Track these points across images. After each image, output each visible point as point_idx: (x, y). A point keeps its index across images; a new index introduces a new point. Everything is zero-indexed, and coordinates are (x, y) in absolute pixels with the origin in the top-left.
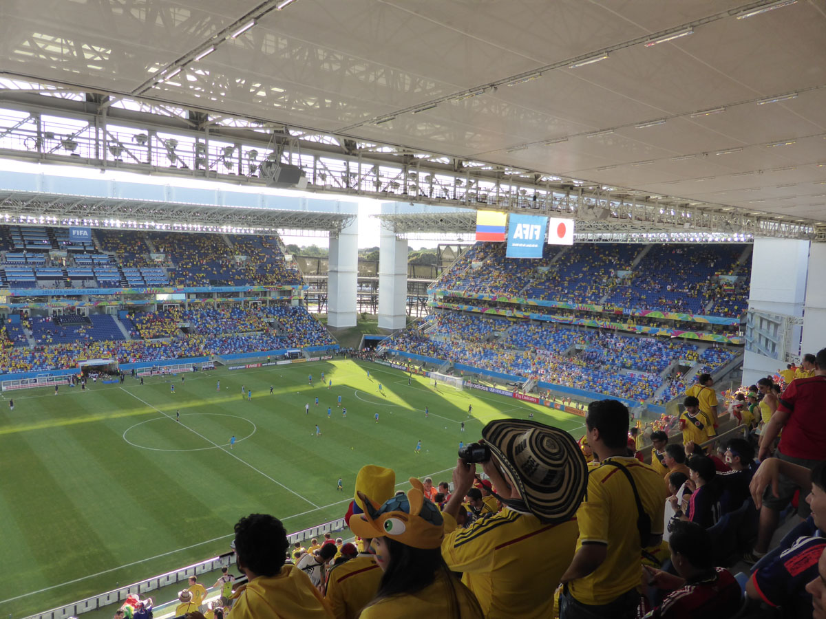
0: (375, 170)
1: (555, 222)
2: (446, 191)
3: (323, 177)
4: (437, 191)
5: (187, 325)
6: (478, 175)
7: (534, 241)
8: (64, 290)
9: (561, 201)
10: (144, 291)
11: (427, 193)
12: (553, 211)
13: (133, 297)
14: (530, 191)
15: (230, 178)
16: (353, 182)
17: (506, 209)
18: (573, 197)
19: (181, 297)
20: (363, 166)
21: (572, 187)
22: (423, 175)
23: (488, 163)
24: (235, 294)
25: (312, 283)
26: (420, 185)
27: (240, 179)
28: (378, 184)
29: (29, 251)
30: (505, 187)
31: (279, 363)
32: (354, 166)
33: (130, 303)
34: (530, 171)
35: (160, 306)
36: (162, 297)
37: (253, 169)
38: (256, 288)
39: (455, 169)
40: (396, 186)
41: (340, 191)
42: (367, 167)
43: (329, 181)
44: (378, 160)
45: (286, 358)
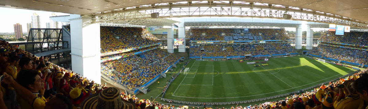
0: (307, 15)
1: (346, 27)
2: (323, 20)
3: (296, 17)
4: (321, 20)
5: (266, 48)
6: (330, 16)
7: (342, 31)
8: (243, 41)
9: (347, 22)
10: (257, 41)
11: (319, 20)
12: (345, 25)
13: (256, 42)
14: (341, 20)
15: (277, 18)
16: (302, 17)
17: (336, 24)
18: (350, 22)
19: (264, 42)
20: (304, 14)
21: (349, 20)
22: (318, 16)
23: (332, 14)
24: (276, 42)
25: (292, 39)
26: (317, 18)
27: (279, 18)
28: (307, 18)
29: (237, 33)
30: (335, 19)
31: (285, 57)
32: (302, 14)
33: (255, 43)
34: (341, 16)
35: (260, 44)
36: (260, 42)
37: (281, 15)
38: (280, 40)
39: (325, 15)
40: (312, 18)
41: (300, 20)
42: (305, 14)
43: (297, 18)
44: (308, 12)
45: (286, 56)
